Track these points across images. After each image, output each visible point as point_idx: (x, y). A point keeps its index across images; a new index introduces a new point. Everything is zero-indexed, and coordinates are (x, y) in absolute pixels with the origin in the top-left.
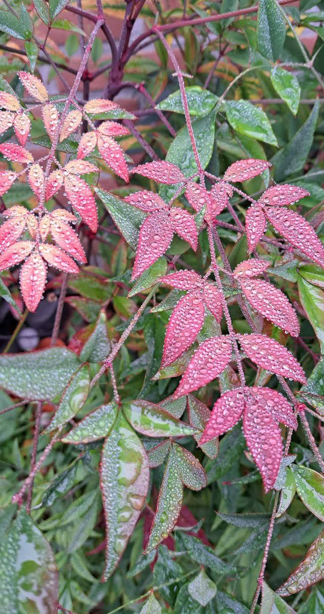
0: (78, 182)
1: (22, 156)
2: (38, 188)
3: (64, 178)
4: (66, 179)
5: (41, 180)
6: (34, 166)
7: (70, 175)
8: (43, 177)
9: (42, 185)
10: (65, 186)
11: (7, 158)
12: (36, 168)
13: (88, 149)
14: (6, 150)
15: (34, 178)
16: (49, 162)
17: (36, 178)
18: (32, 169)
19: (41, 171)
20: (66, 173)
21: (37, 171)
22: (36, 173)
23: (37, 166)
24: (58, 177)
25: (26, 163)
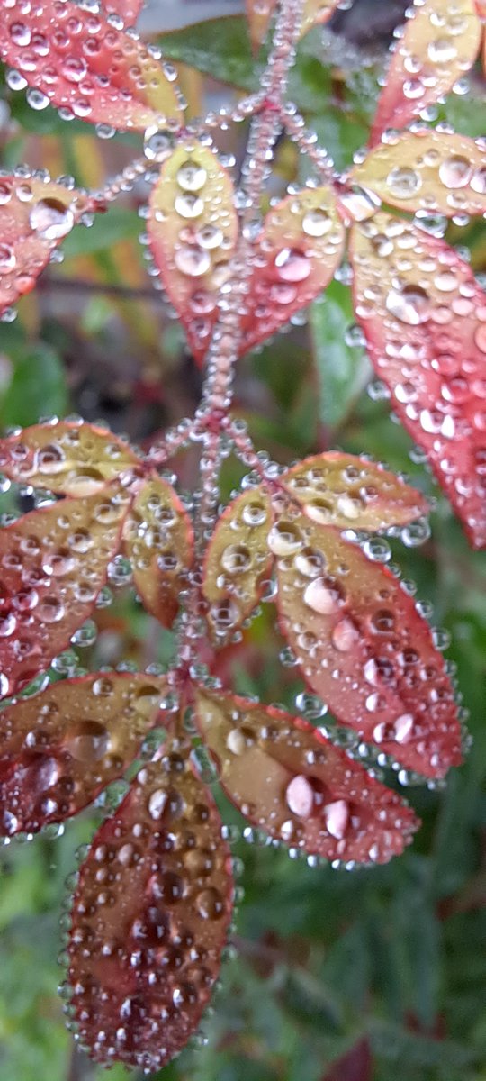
0: (430, 267)
1: (116, 84)
2: (198, 288)
3: (348, 232)
4: (360, 241)
5: (216, 241)
6: (183, 150)
7: (383, 218)
8: (228, 222)
9: (225, 273)
10: (359, 286)
11: (30, 88)
12: (190, 165)
13: (427, 82)
14: (24, 40)
15: (178, 223)
16: (266, 132)
17: (191, 225)
18: (168, 169)
19: (223, 182)
20: (357, 206)
21: (197, 181)
22: (192, 196)
23: (203, 150)
24: (312, 227)
25: (141, 132)
